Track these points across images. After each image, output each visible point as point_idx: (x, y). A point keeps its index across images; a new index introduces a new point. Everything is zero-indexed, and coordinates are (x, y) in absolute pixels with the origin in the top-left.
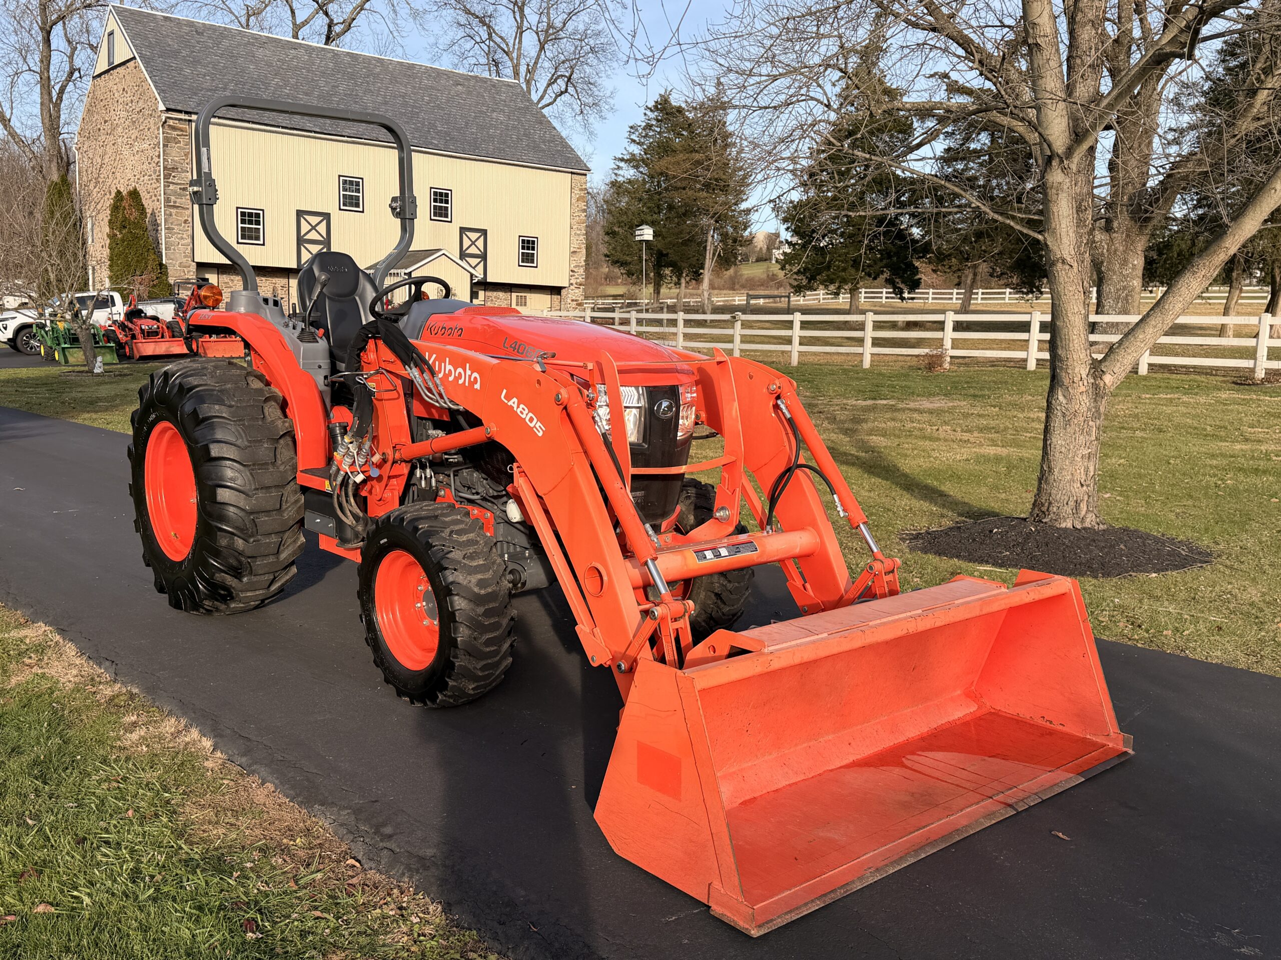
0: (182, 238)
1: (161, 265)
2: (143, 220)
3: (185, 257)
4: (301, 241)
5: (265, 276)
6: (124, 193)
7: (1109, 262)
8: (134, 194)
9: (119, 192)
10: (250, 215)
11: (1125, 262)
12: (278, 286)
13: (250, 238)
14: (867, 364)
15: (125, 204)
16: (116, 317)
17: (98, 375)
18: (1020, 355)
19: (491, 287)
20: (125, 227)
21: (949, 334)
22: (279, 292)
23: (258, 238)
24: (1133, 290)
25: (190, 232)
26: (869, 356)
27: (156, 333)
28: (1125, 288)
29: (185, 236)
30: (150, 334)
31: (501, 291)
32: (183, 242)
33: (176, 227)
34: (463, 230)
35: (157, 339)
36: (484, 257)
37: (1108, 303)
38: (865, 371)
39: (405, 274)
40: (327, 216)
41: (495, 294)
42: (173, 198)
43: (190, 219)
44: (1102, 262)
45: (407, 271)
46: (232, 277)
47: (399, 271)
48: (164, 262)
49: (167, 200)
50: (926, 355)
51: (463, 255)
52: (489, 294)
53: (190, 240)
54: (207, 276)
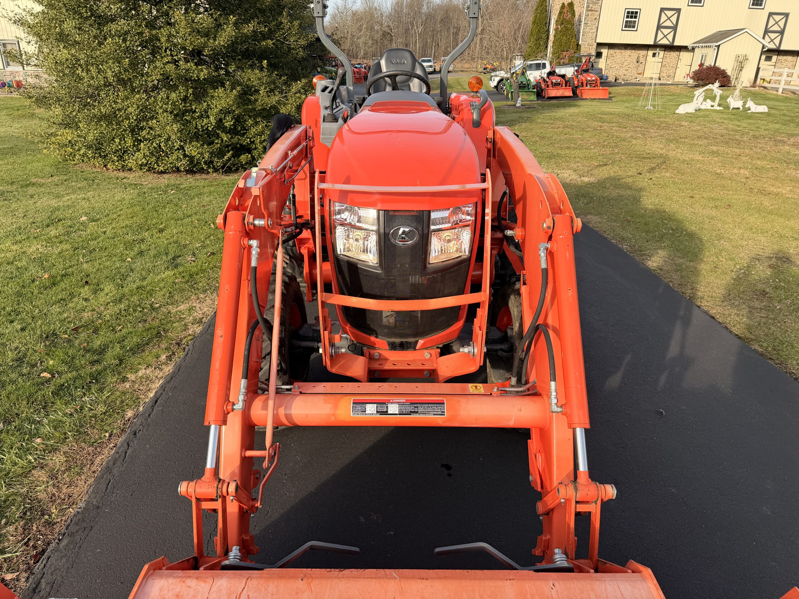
0: (592, 29)
1: (578, 45)
2: (573, 19)
3: (592, 40)
4: (659, 27)
5: (634, 49)
6: (566, 4)
8: (571, 5)
9: (564, 4)
10: (632, 13)
12: (641, 56)
13: (630, 27)
15: (565, 10)
16: (543, 76)
17: (517, 107)
19: (783, 53)
20: (563, 24)
22: (641, 59)
23: (634, 27)
25: (596, 25)
27: (559, 84)
29: (593, 28)
30: (556, 85)
31: (790, 55)
32: (592, 31)
33: (589, 23)
34: (771, 14)
35: (559, 87)
36: (782, 32)
39: (716, 46)
40: (678, 11)
41: (785, 58)
42: (591, 5)
43: (598, 17)
45: (717, 44)
46: (616, 51)
47: (712, 44)
48: (580, 43)
49: (588, 7)
51: (767, 31)
52: (780, 57)
53: (596, 30)
54: (602, 50)
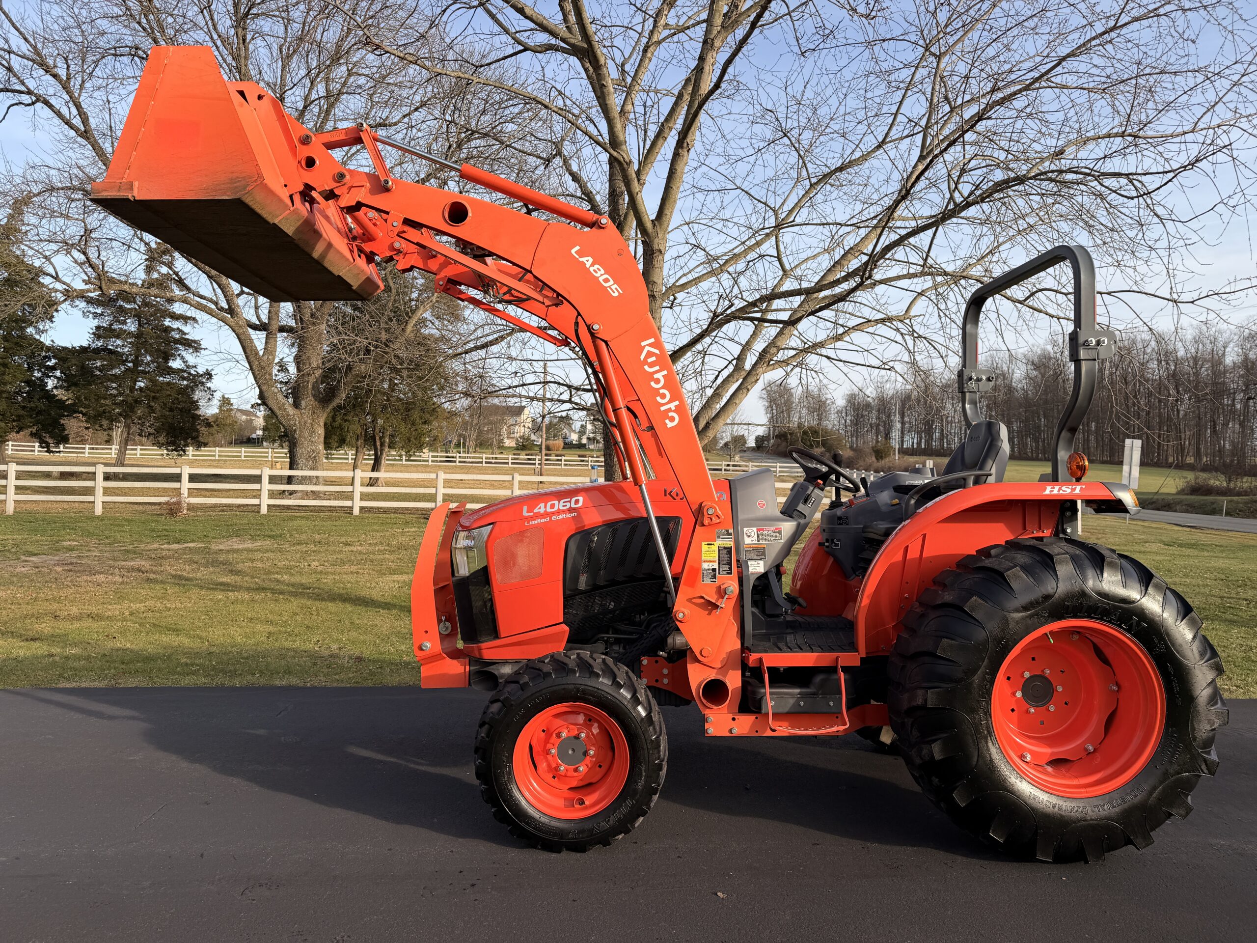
7: (301, 431)
11: (312, 432)
14: (98, 510)
18: (255, 501)
21: (186, 484)
24: (319, 452)
26: (101, 504)
28: (313, 451)
37: (301, 462)
38: (98, 517)
44: (295, 431)
50: (167, 503)
